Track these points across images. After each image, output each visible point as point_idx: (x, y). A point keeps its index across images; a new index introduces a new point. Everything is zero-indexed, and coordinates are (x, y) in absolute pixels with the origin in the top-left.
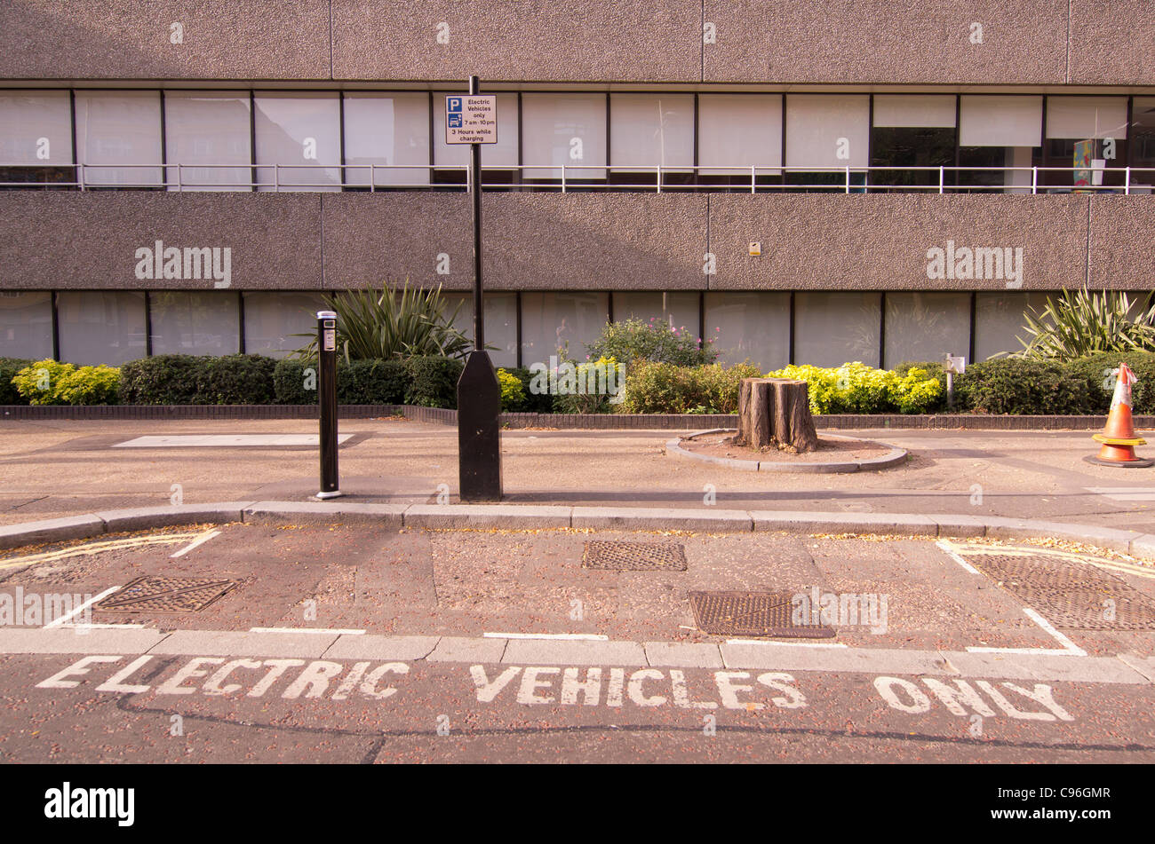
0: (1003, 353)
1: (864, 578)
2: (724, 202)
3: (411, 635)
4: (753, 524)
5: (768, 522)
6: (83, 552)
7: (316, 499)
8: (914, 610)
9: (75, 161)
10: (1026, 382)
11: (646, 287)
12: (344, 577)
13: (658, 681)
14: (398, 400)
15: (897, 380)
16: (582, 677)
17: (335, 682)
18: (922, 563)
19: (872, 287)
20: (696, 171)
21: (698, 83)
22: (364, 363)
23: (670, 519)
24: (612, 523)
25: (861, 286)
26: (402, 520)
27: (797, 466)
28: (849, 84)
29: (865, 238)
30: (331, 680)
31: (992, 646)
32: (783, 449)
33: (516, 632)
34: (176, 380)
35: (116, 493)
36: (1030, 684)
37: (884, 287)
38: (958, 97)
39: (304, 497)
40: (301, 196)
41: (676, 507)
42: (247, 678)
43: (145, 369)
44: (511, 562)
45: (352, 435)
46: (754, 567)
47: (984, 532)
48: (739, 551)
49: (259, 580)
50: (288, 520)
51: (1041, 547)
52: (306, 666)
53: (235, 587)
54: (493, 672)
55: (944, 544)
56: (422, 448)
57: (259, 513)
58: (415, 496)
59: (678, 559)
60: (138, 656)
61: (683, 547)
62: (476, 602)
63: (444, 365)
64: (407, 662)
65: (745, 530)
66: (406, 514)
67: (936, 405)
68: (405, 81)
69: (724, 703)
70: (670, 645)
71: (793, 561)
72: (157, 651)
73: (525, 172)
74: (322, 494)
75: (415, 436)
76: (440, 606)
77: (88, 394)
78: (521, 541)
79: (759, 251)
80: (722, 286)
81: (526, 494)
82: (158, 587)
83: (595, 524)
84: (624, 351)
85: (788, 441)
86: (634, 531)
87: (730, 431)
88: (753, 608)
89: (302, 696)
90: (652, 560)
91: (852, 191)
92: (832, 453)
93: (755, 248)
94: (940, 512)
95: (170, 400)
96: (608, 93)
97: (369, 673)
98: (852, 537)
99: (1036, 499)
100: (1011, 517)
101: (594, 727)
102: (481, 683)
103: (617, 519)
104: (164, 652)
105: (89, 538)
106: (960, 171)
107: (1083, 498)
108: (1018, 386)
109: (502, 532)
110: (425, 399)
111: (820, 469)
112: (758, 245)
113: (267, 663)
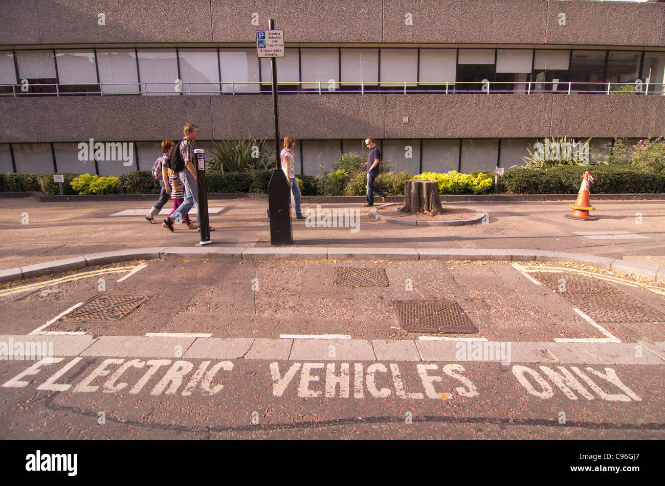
0: (516, 166)
1: (483, 289)
2: (392, 98)
3: (238, 337)
4: (419, 256)
5: (427, 255)
6: (71, 279)
7: (199, 245)
8: (516, 311)
9: (99, 82)
10: (532, 180)
11: (357, 138)
12: (207, 294)
13: (383, 373)
14: (247, 190)
15: (473, 179)
16: (338, 373)
17: (187, 378)
18: (508, 278)
19: (457, 137)
20: (379, 84)
21: (380, 43)
22: (230, 174)
23: (378, 254)
24: (348, 257)
25: (452, 137)
26: (241, 256)
27: (435, 223)
28: (448, 43)
29: (454, 114)
30: (184, 377)
31: (567, 337)
32: (426, 213)
33: (299, 334)
34: (144, 183)
35: (100, 243)
36: (601, 367)
37: (462, 137)
38: (496, 50)
39: (193, 244)
40: (201, 97)
41: (380, 247)
42: (133, 375)
43: (129, 178)
44: (297, 282)
45: (223, 208)
46: (424, 283)
47: (534, 259)
48: (415, 273)
49: (160, 296)
50: (184, 257)
51: (564, 267)
52: (171, 365)
53: (145, 302)
54: (284, 367)
55: (516, 265)
56: (255, 215)
57: (168, 254)
58: (249, 242)
59: (383, 278)
60: (74, 357)
61: (385, 270)
62: (276, 311)
63: (267, 174)
64: (232, 360)
65: (415, 259)
66: (243, 253)
67: (490, 190)
68: (247, 43)
69: (427, 393)
70: (387, 342)
71: (444, 278)
72: (85, 354)
73: (303, 85)
74: (202, 243)
75: (253, 208)
76: (257, 313)
77: (105, 189)
78: (302, 268)
79: (407, 121)
80: (391, 137)
81: (304, 241)
82: (103, 303)
83: (340, 258)
84: (349, 167)
85: (428, 210)
86: (359, 261)
87: (399, 204)
88: (429, 312)
89: (163, 392)
90: (370, 279)
91: (449, 93)
92: (449, 215)
93: (406, 120)
94: (509, 248)
95: (142, 191)
96: (340, 48)
97: (208, 371)
98: (469, 262)
99: (553, 239)
100: (546, 250)
101: (348, 420)
102: (277, 378)
103: (351, 255)
104: (90, 355)
105: (78, 269)
106: (496, 84)
107: (575, 238)
108: (528, 181)
109: (292, 262)
110: (259, 190)
111: (445, 224)
112: (407, 118)
113: (149, 363)
